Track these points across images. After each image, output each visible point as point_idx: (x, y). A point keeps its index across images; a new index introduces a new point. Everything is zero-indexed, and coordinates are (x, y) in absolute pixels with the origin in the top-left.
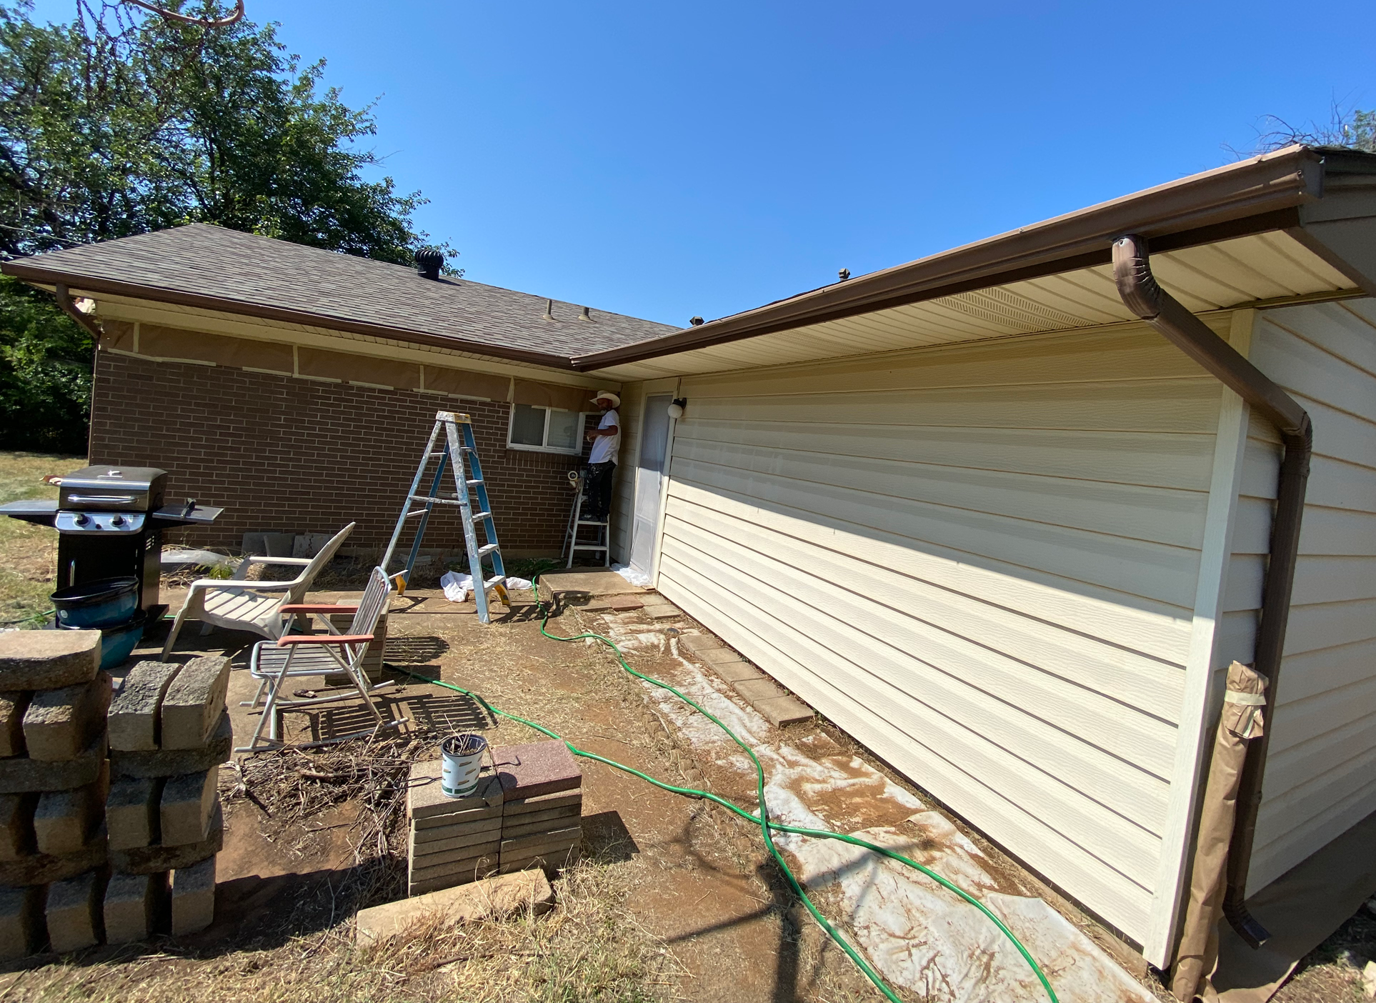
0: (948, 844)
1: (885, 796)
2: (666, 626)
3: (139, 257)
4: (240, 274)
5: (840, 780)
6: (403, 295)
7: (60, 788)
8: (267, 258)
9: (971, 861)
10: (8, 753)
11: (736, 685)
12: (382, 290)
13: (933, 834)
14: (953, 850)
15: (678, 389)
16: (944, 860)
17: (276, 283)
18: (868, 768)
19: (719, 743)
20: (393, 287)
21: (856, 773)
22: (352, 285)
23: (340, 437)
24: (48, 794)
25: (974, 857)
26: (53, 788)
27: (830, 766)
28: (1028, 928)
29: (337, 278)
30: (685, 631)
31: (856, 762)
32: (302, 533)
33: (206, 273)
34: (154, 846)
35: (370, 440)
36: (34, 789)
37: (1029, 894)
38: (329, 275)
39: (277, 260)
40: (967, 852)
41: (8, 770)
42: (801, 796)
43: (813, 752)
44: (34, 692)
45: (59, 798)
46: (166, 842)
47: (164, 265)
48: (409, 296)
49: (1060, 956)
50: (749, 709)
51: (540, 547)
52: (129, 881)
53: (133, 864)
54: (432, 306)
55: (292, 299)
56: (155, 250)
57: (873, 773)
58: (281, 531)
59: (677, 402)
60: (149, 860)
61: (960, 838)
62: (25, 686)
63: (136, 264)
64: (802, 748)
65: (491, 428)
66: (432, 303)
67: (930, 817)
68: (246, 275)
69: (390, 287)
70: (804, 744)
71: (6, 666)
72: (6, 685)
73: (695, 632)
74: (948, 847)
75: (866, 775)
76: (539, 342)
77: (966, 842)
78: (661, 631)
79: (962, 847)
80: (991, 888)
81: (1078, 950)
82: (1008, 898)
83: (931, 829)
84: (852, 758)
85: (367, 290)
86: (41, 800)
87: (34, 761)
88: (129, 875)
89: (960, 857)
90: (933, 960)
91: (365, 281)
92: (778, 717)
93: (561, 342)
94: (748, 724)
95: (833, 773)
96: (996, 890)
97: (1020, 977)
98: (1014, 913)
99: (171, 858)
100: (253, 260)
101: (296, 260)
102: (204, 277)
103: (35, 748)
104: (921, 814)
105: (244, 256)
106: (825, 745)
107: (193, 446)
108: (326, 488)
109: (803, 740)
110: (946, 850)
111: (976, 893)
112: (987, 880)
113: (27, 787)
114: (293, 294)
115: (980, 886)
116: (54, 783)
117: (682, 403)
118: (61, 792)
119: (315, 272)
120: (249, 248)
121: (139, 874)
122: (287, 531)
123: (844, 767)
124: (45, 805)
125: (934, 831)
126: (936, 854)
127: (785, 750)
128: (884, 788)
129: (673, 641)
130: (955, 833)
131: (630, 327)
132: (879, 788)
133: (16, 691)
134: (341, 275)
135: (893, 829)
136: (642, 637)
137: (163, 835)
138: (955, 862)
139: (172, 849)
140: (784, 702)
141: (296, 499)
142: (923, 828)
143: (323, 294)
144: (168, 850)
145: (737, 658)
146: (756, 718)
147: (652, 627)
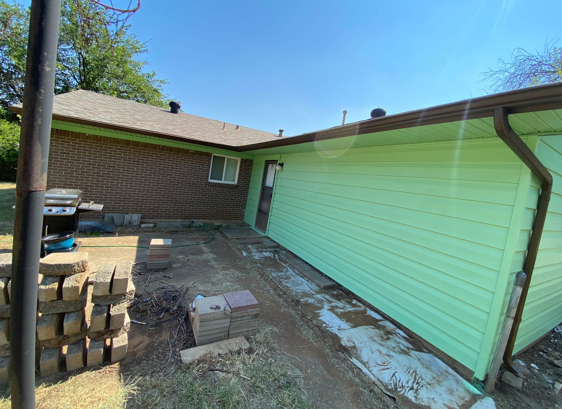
0: (394, 332)
1: (367, 314)
2: (273, 250)
3: (63, 104)
4: (104, 112)
5: (349, 309)
6: (167, 120)
7: (73, 311)
8: (111, 105)
9: (404, 339)
10: (55, 298)
11: (304, 272)
12: (159, 118)
13: (389, 329)
14: (397, 335)
15: (280, 159)
16: (394, 339)
17: (118, 116)
18: (359, 304)
19: (301, 293)
20: (163, 117)
21: (354, 306)
22: (147, 116)
23: (143, 177)
24: (68, 313)
25: (404, 337)
26: (71, 311)
27: (344, 302)
28: (428, 364)
29: (141, 113)
30: (280, 251)
31: (354, 302)
32: (128, 214)
33: (90, 111)
34: (106, 330)
35: (155, 178)
36: (63, 312)
37: (427, 352)
38: (137, 112)
39: (116, 106)
40: (402, 336)
41: (54, 305)
42: (336, 314)
43: (338, 297)
44: (66, 276)
45: (72, 314)
46: (111, 328)
47: (73, 108)
48: (169, 121)
49: (441, 374)
50: (310, 281)
51: (219, 219)
52: (96, 343)
53: (98, 336)
54: (179, 125)
55: (126, 122)
56: (68, 101)
57: (361, 306)
58: (119, 213)
59: (280, 164)
60: (104, 335)
61: (398, 331)
62: (63, 274)
63: (63, 107)
64: (333, 296)
65: (203, 174)
66: (179, 124)
67: (386, 323)
68: (106, 112)
69: (161, 117)
70: (333, 294)
71: (56, 266)
72: (55, 274)
73: (284, 252)
74: (394, 334)
75: (359, 306)
76: (223, 140)
77: (401, 332)
78: (271, 252)
79: (399, 334)
80: (412, 349)
81: (447, 373)
82: (420, 353)
83: (387, 327)
84: (352, 300)
85: (153, 118)
86: (66, 315)
87: (64, 301)
88: (96, 341)
89: (399, 338)
90: (394, 375)
91: (152, 114)
92: (322, 285)
93: (231, 140)
94: (311, 287)
95: (347, 306)
96: (414, 350)
97: (428, 381)
98: (422, 358)
99: (112, 334)
100: (107, 106)
101: (123, 106)
102: (91, 113)
103: (66, 296)
104: (383, 321)
105: (102, 104)
106: (341, 295)
107: (86, 180)
108: (137, 196)
109: (333, 293)
110: (394, 335)
111: (407, 351)
112: (410, 346)
113: (61, 311)
114: (126, 120)
115: (408, 348)
116: (72, 309)
117: (282, 165)
118: (73, 312)
119: (132, 111)
120: (104, 100)
121: (100, 340)
122: (122, 213)
123: (350, 303)
124: (67, 317)
125: (388, 328)
126: (391, 336)
127: (327, 297)
128: (367, 311)
129: (276, 255)
130: (396, 329)
131: (255, 133)
132: (365, 311)
133: (59, 276)
134: (141, 112)
135: (373, 327)
136: (264, 253)
137: (111, 325)
138: (398, 340)
139: (112, 330)
140: (324, 279)
141: (125, 201)
142: (384, 327)
143: (138, 120)
144: (112, 331)
145: (302, 262)
146: (313, 285)
147: (267, 250)
